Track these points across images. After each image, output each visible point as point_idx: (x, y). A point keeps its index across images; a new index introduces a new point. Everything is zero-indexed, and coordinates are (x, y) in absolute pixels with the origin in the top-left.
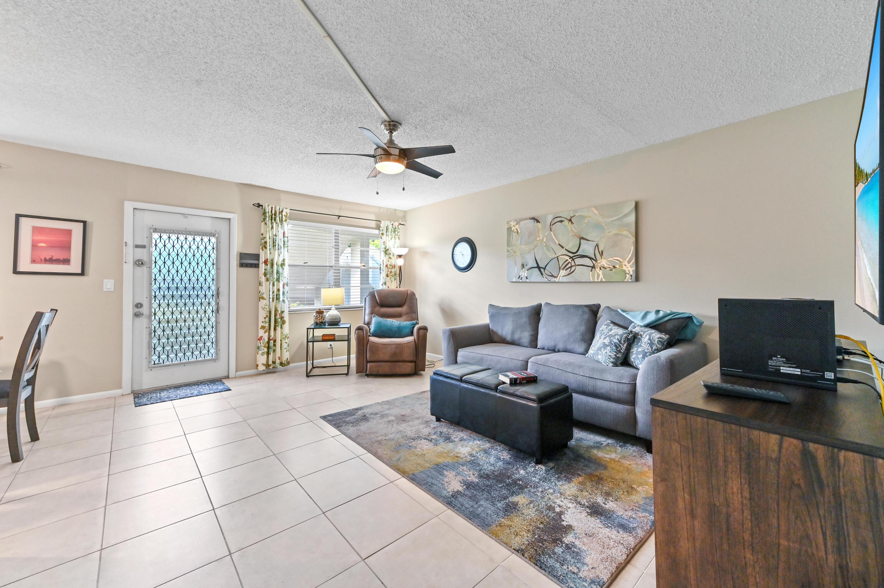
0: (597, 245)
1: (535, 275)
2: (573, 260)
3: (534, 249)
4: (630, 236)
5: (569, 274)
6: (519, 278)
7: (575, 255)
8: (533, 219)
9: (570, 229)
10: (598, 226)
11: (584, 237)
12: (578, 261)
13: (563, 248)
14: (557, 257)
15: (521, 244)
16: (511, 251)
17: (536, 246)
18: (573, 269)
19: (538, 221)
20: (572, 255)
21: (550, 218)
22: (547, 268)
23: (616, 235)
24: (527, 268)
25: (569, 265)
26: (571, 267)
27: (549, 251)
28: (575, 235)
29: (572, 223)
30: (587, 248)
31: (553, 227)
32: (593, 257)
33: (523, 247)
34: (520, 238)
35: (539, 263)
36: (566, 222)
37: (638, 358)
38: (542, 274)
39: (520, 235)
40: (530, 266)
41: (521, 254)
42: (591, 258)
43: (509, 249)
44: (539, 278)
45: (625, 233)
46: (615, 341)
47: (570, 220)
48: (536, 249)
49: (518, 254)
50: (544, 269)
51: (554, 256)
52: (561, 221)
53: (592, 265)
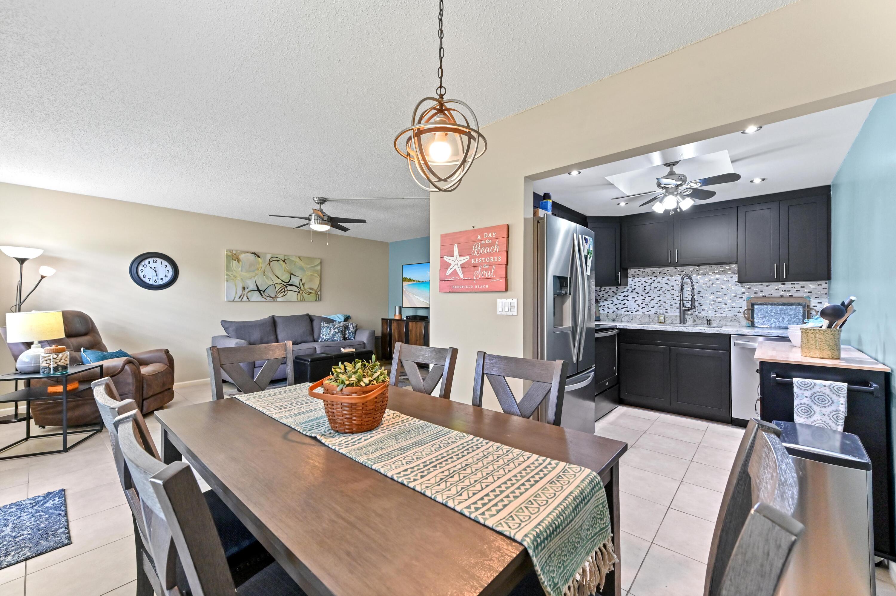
0: (301, 280)
1: (256, 296)
2: (286, 287)
3: (255, 276)
4: (318, 277)
5: (283, 296)
6: (239, 298)
7: (287, 284)
8: (254, 254)
9: (284, 267)
10: (302, 268)
11: (293, 273)
12: (289, 288)
13: (279, 278)
14: (275, 284)
15: (242, 271)
16: (231, 275)
17: (256, 275)
18: (286, 293)
19: (258, 257)
20: (285, 284)
21: (269, 257)
22: (266, 291)
23: (312, 275)
24: (248, 290)
25: (283, 290)
26: (284, 291)
27: (268, 280)
28: (288, 272)
29: (285, 263)
30: (295, 281)
31: (272, 263)
32: (299, 286)
33: (243, 273)
34: (240, 266)
35: (259, 287)
36: (281, 262)
37: (350, 335)
38: (262, 295)
39: (241, 263)
40: (250, 289)
41: (242, 279)
42: (297, 287)
43: (229, 273)
44: (260, 298)
45: (316, 275)
46: (341, 329)
47: (284, 261)
48: (256, 277)
49: (238, 279)
50: (264, 292)
51: (272, 283)
52: (278, 261)
53: (298, 291)
